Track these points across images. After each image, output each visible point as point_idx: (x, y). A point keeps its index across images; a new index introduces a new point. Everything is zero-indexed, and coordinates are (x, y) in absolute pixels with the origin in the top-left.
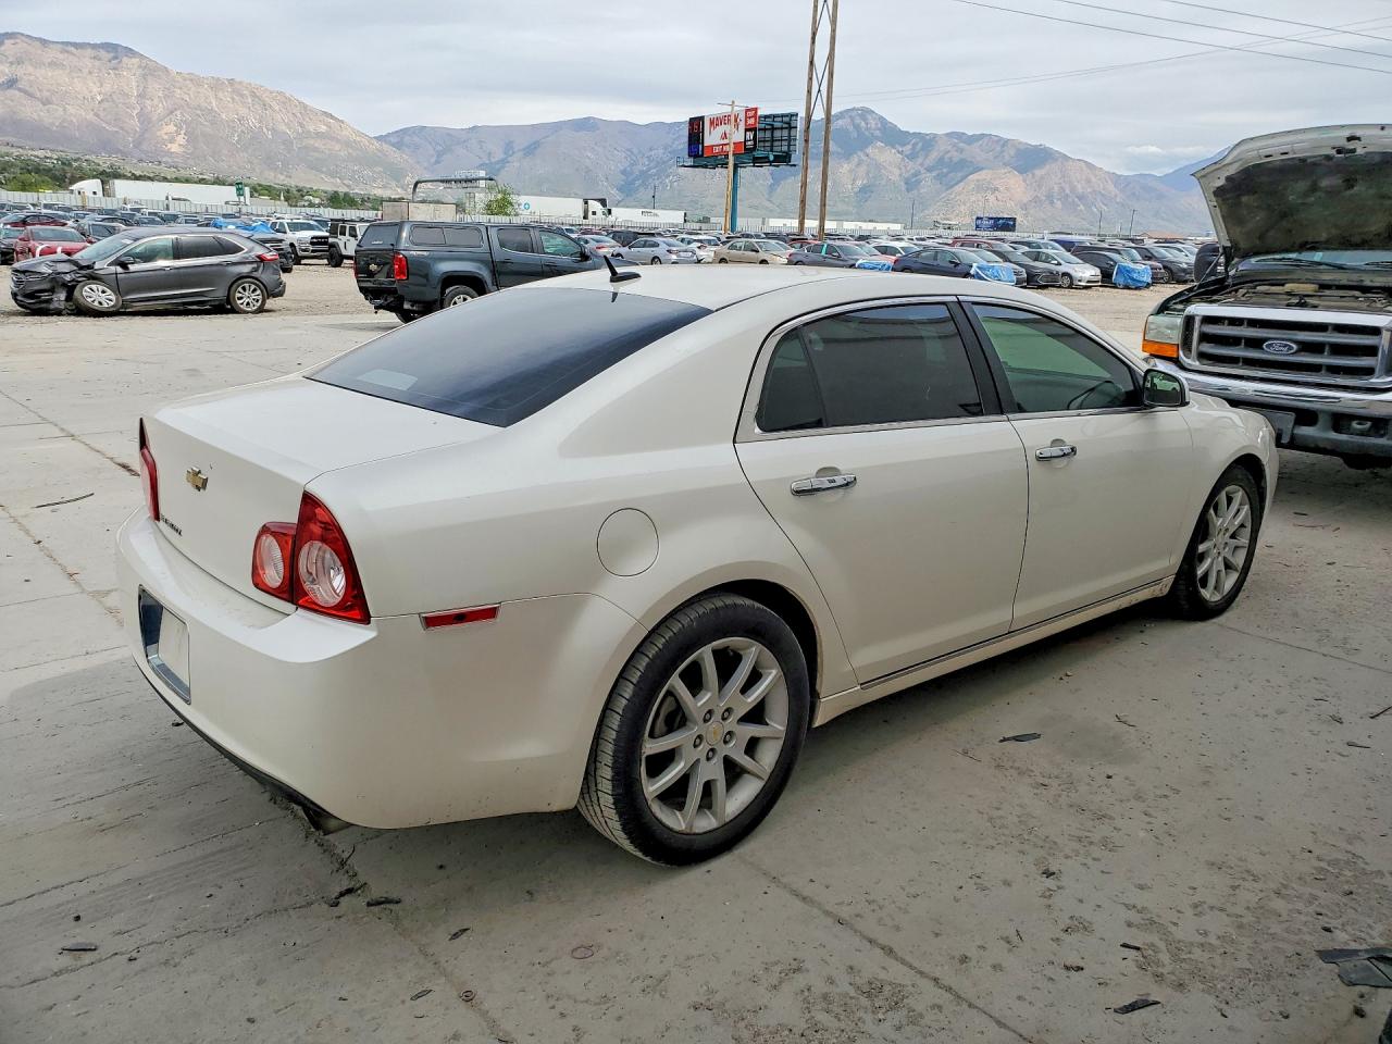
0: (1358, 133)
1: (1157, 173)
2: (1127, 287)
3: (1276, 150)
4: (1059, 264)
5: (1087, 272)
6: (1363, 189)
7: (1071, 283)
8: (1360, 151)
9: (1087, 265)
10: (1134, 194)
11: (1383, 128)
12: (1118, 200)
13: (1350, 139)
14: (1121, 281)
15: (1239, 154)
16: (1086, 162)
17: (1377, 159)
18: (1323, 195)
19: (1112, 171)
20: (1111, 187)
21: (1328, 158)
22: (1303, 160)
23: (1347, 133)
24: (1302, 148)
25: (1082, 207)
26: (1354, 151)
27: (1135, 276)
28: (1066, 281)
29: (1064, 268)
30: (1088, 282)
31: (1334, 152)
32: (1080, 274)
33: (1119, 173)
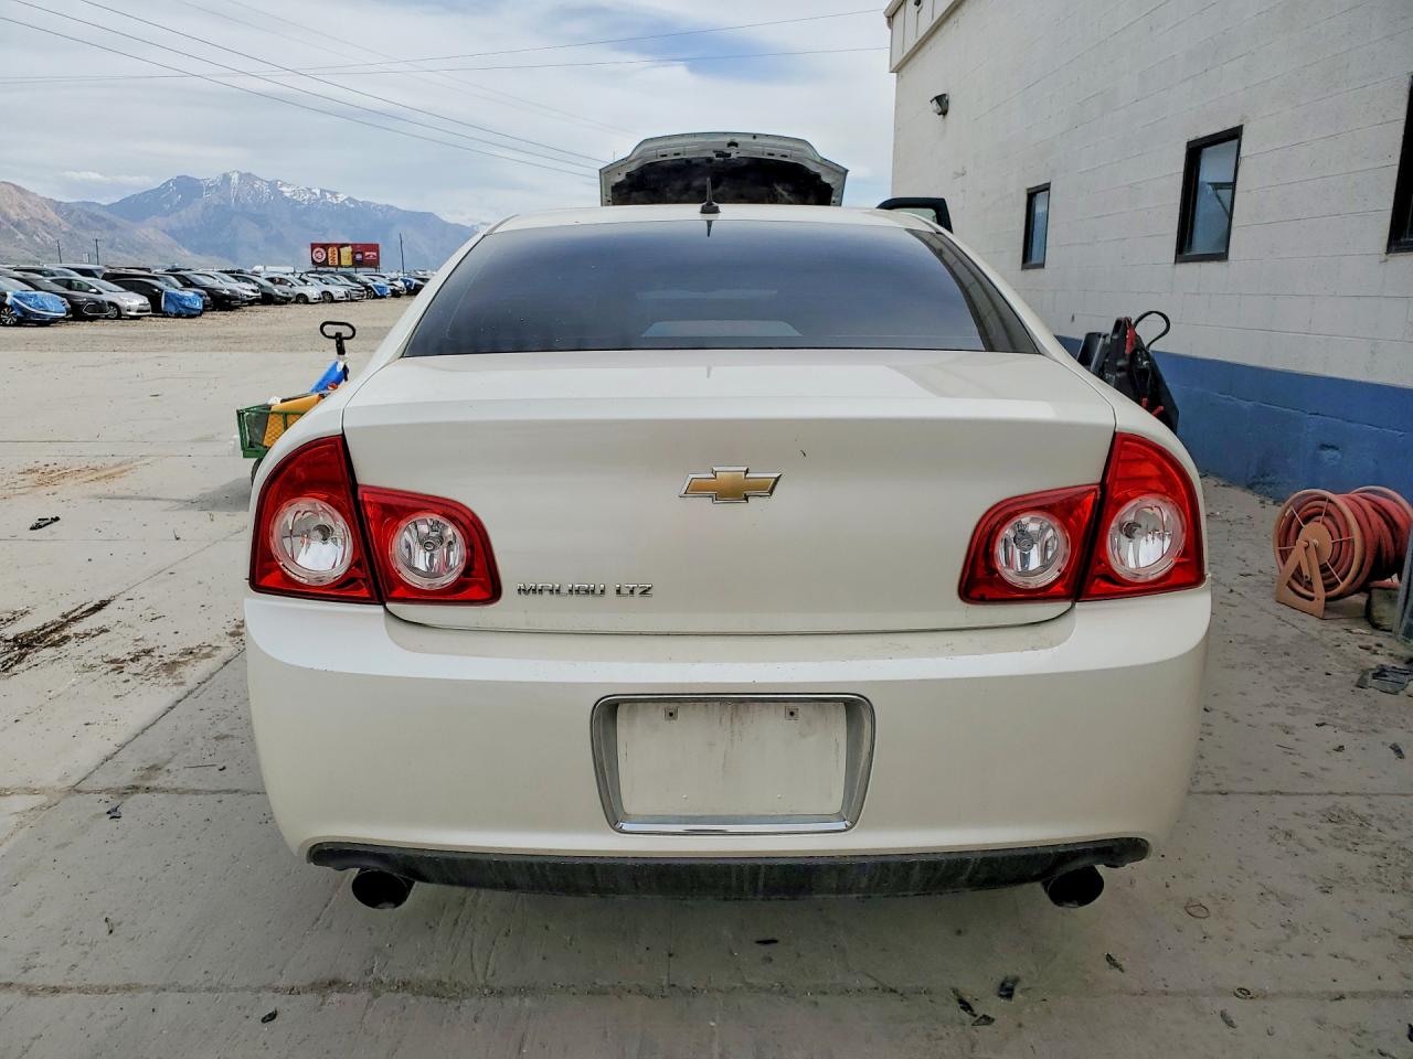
0: (737, 140)
1: (104, 202)
2: (179, 316)
3: (670, 153)
4: (99, 293)
5: (134, 301)
6: (727, 189)
7: (119, 314)
8: (734, 156)
9: (131, 293)
10: (81, 223)
11: (755, 137)
12: (65, 229)
13: (730, 144)
14: (172, 309)
15: (641, 152)
16: (13, 185)
17: (745, 163)
18: (694, 193)
19: (48, 197)
20: (52, 215)
21: (709, 160)
22: (688, 161)
23: (728, 139)
24: (691, 151)
25: (21, 236)
26: (729, 155)
27: (187, 303)
28: (112, 312)
29: (106, 297)
30: (138, 311)
31: (714, 155)
32: (128, 304)
33: (57, 200)
